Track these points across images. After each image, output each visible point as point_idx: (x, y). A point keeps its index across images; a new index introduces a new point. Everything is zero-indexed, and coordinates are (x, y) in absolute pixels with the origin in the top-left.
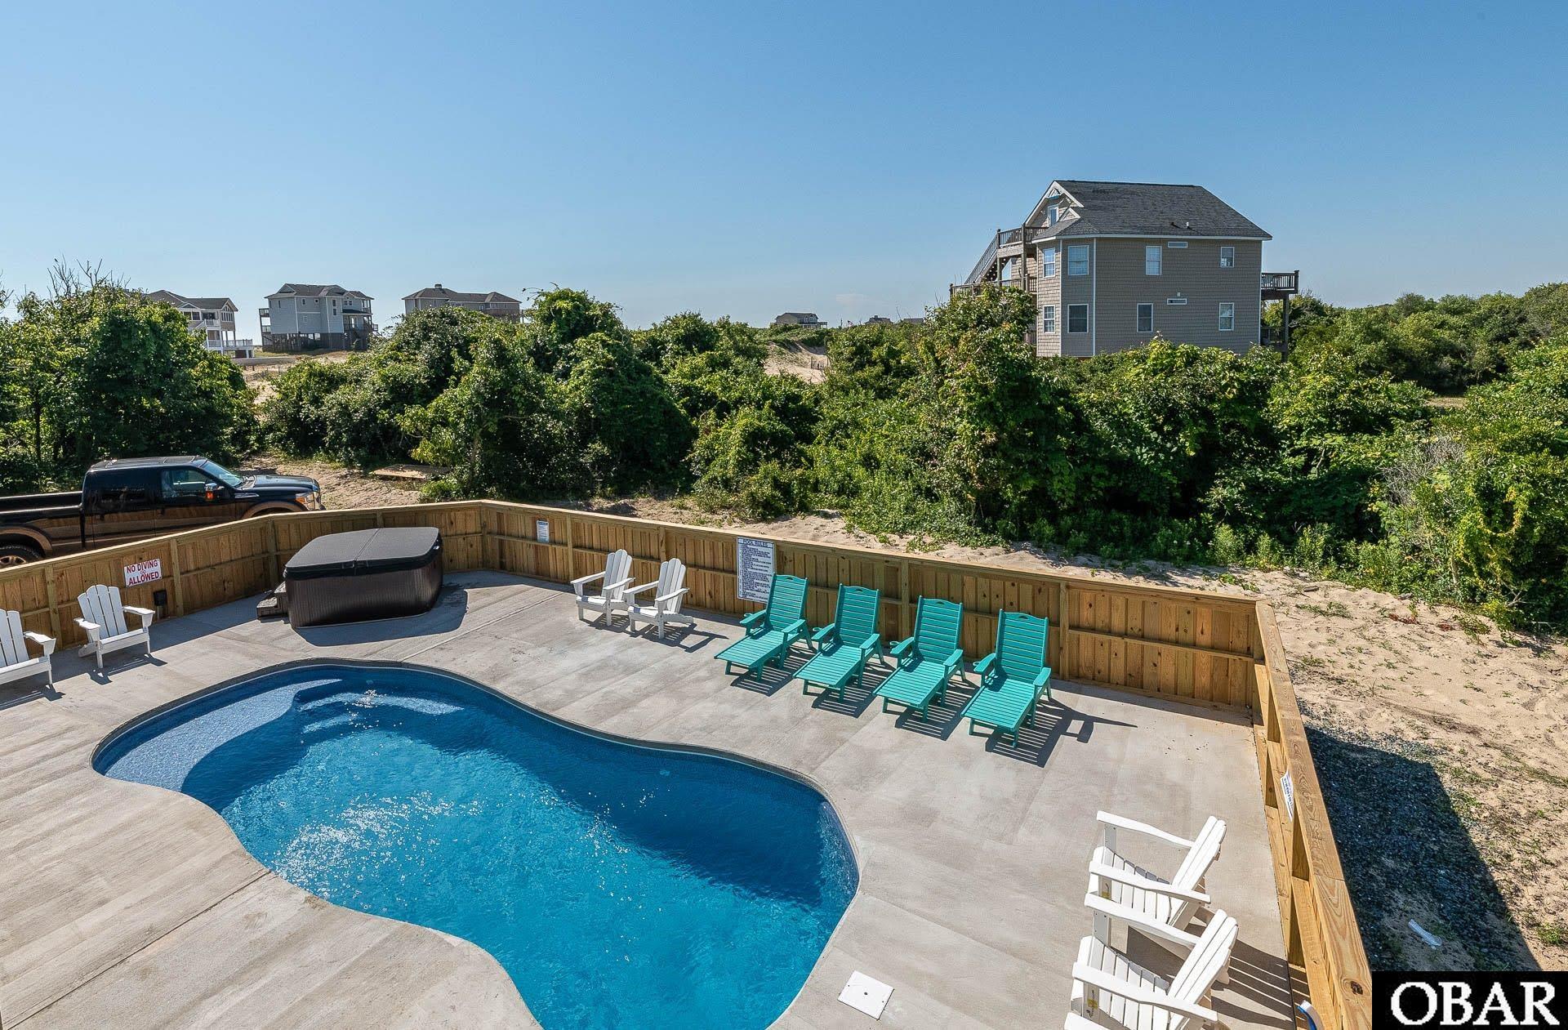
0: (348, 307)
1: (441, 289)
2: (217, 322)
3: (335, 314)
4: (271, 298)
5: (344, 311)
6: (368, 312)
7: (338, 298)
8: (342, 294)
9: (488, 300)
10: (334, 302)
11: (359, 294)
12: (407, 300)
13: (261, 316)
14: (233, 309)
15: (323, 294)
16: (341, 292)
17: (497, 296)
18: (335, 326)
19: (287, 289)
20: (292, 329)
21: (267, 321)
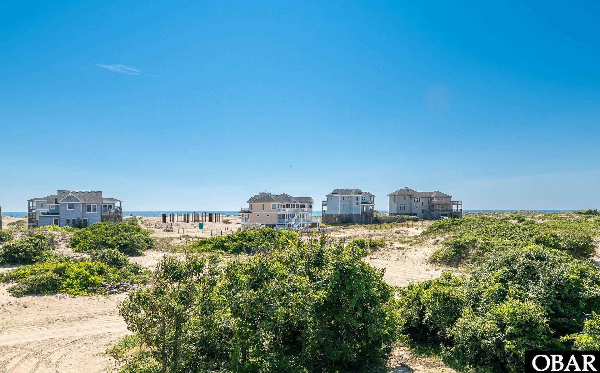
0: (363, 201)
1: (408, 190)
2: (306, 209)
3: (357, 205)
4: (328, 196)
5: (362, 203)
6: (372, 203)
7: (359, 196)
8: (361, 194)
9: (433, 196)
10: (357, 198)
11: (368, 193)
12: (390, 196)
13: (323, 205)
14: (312, 202)
15: (352, 194)
16: (360, 193)
17: (438, 192)
18: (356, 210)
19: (336, 192)
20: (337, 211)
21: (325, 208)
